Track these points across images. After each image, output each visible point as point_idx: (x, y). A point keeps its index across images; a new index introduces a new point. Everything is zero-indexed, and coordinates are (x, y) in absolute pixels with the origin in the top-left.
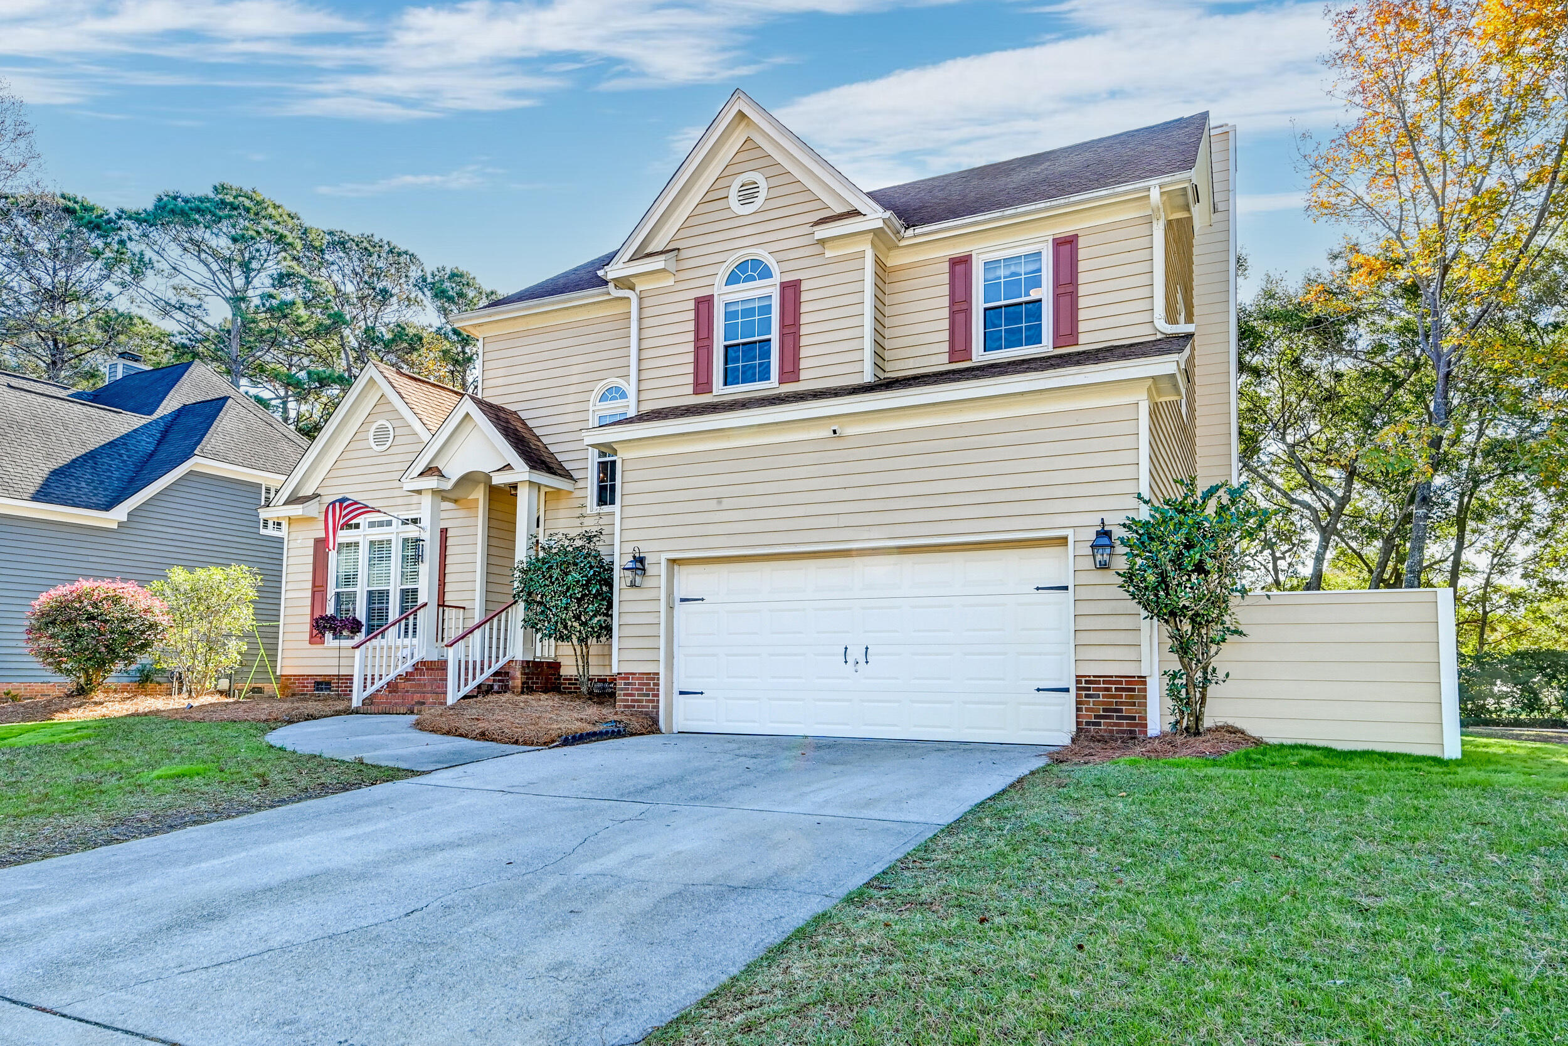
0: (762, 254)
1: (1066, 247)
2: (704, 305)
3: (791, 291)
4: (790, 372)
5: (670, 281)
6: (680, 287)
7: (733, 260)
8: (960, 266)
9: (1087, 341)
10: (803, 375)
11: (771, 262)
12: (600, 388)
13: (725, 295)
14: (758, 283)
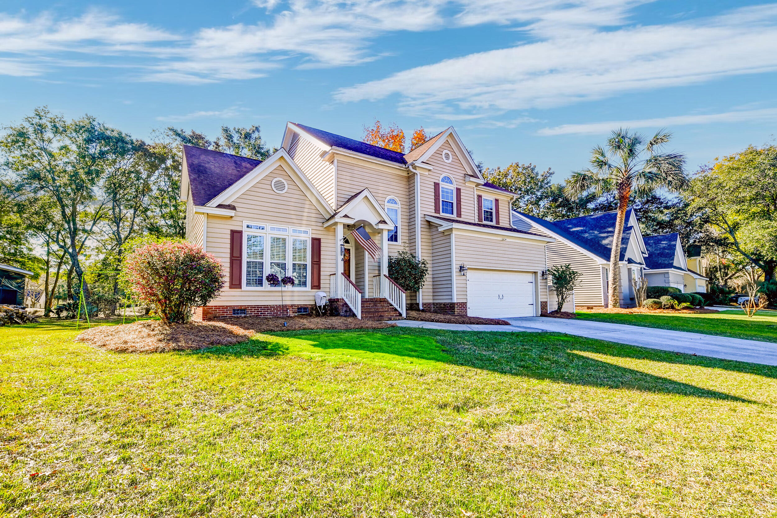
0: (451, 176)
1: (497, 200)
2: (437, 185)
3: (458, 190)
4: (459, 215)
5: (427, 173)
6: (429, 176)
7: (444, 175)
8: (480, 197)
9: (501, 225)
10: (462, 216)
11: (453, 180)
12: (388, 198)
13: (443, 185)
14: (449, 184)
